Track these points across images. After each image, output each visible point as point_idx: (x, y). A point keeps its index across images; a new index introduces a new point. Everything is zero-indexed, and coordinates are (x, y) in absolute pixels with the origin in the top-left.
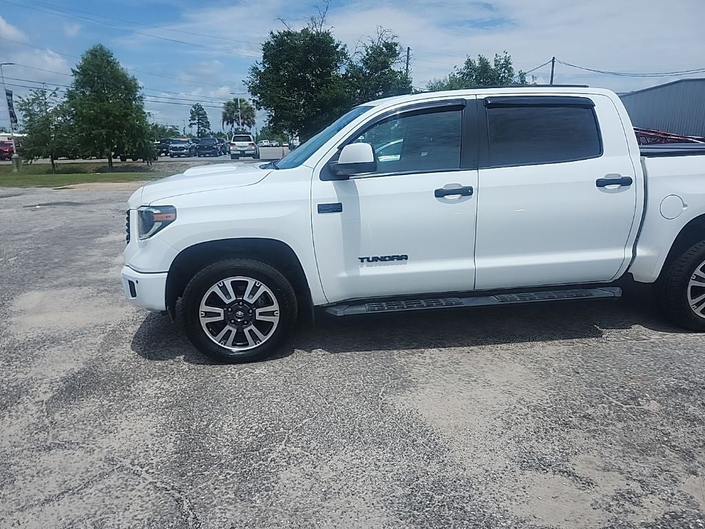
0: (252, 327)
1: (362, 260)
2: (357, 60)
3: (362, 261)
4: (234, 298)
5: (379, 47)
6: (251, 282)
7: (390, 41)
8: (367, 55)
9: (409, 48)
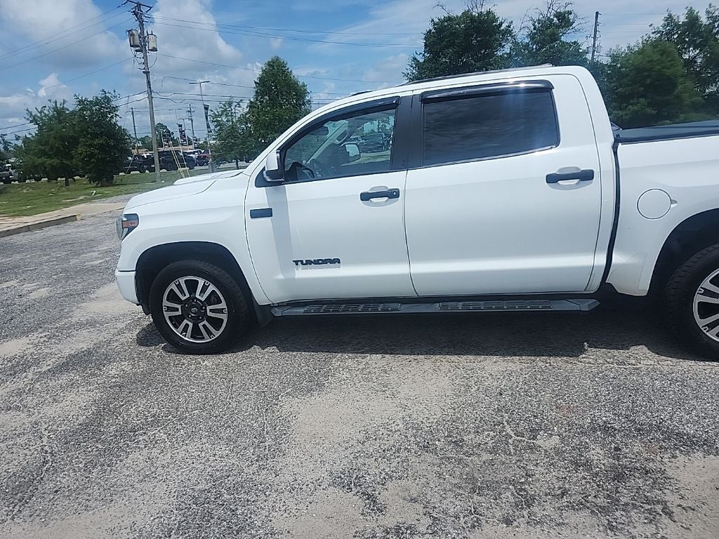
0: (205, 322)
1: (296, 262)
2: (522, 36)
3: (297, 264)
4: (188, 296)
5: (549, 18)
6: (201, 282)
7: (562, 10)
8: (534, 29)
9: (597, 13)
